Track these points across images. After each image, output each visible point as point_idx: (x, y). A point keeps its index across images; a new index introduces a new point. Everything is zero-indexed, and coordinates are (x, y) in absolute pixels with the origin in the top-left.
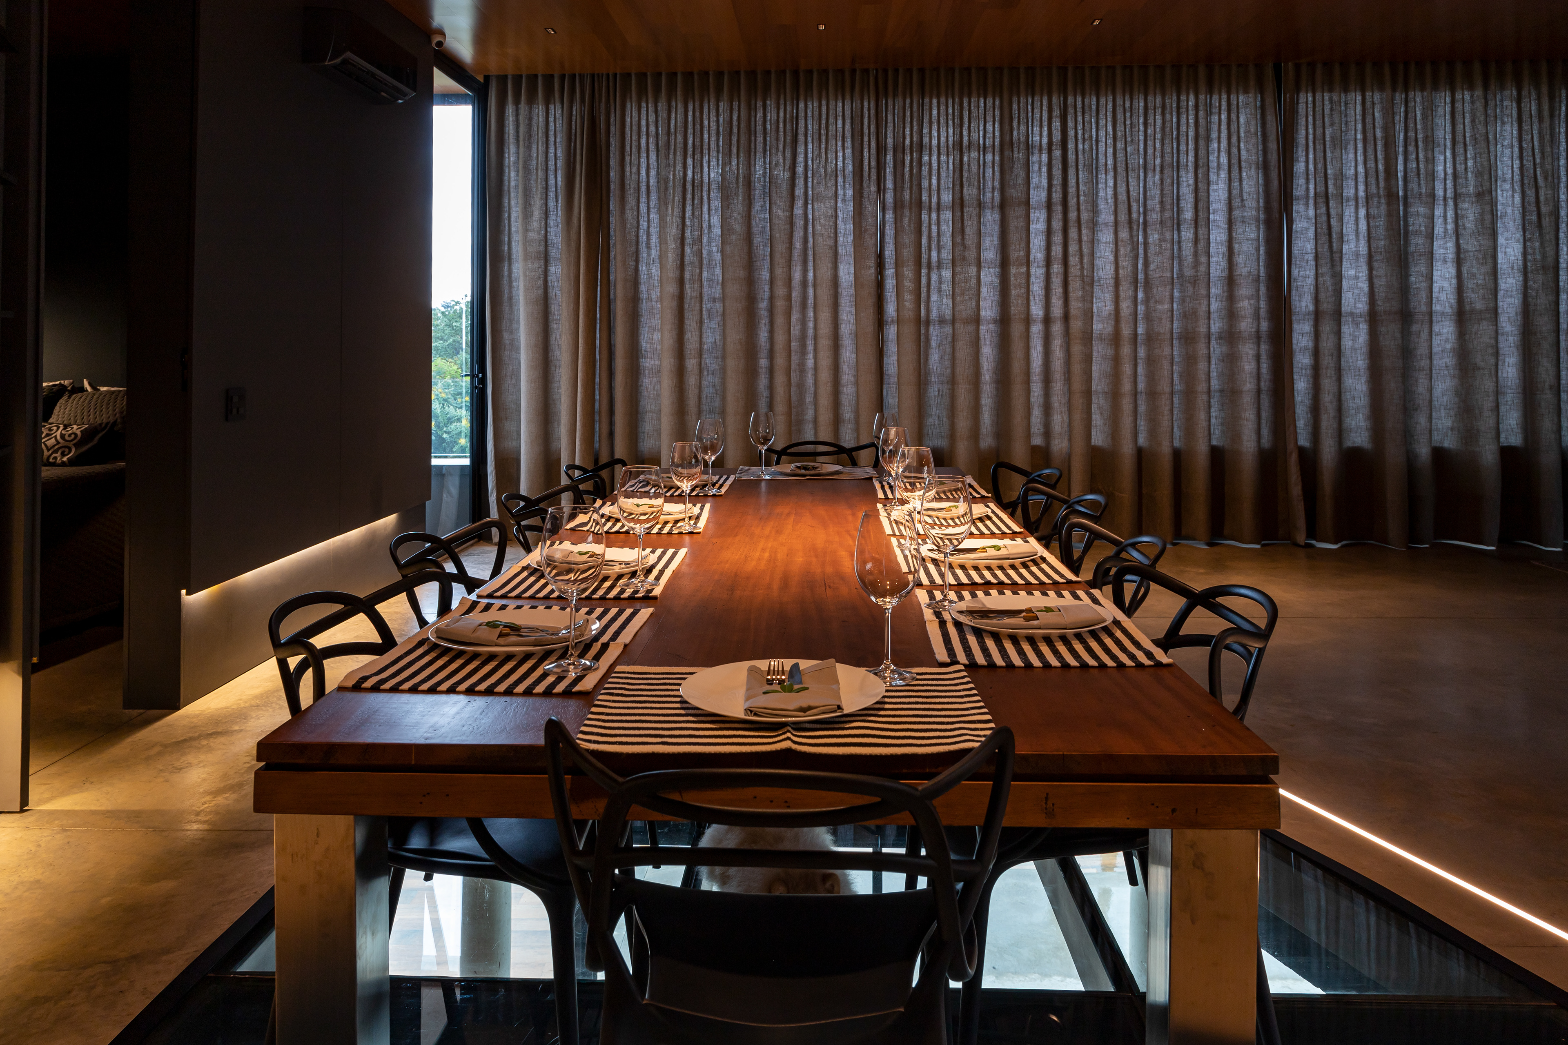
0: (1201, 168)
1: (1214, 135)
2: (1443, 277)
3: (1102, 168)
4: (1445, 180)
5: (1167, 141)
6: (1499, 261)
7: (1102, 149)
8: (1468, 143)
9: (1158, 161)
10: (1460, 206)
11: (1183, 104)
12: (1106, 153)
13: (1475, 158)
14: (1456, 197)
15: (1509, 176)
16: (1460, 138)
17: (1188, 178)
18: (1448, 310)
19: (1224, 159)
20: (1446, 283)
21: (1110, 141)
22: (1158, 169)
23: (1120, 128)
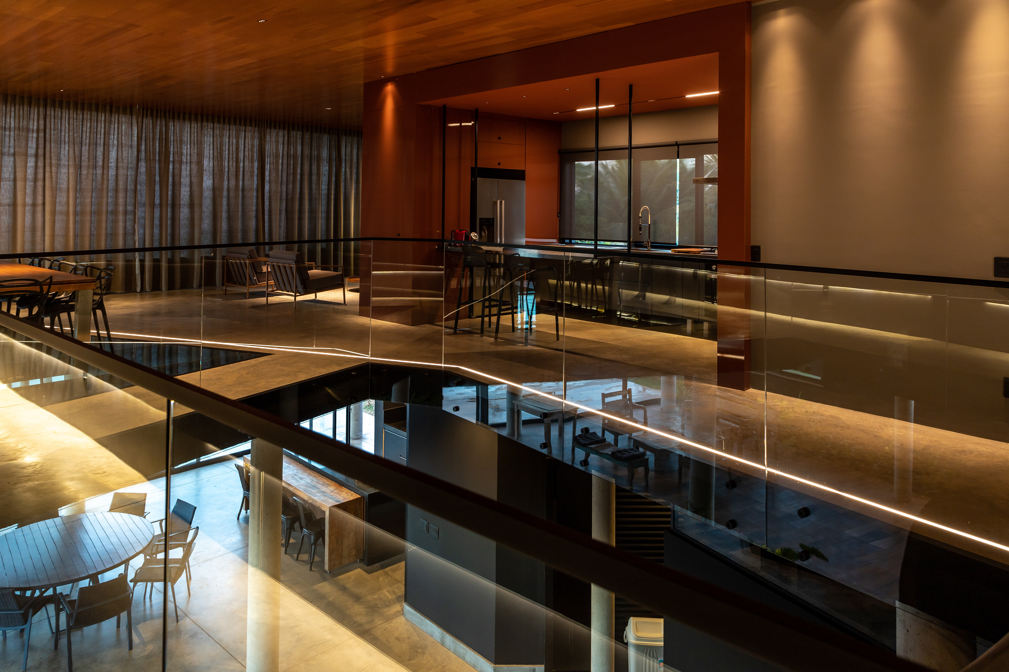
0: (106, 145)
1: (112, 132)
2: (185, 191)
3: (63, 142)
4: (187, 156)
5: (92, 134)
6: (204, 186)
7: (63, 134)
8: (195, 143)
9: (88, 141)
10: (192, 166)
11: (99, 119)
12: (65, 136)
13: (197, 149)
14: (190, 162)
15: (208, 156)
16: (192, 141)
17: (100, 149)
18: (186, 203)
19: (115, 142)
20: (186, 193)
21: (67, 131)
22: (88, 144)
23: (71, 126)
